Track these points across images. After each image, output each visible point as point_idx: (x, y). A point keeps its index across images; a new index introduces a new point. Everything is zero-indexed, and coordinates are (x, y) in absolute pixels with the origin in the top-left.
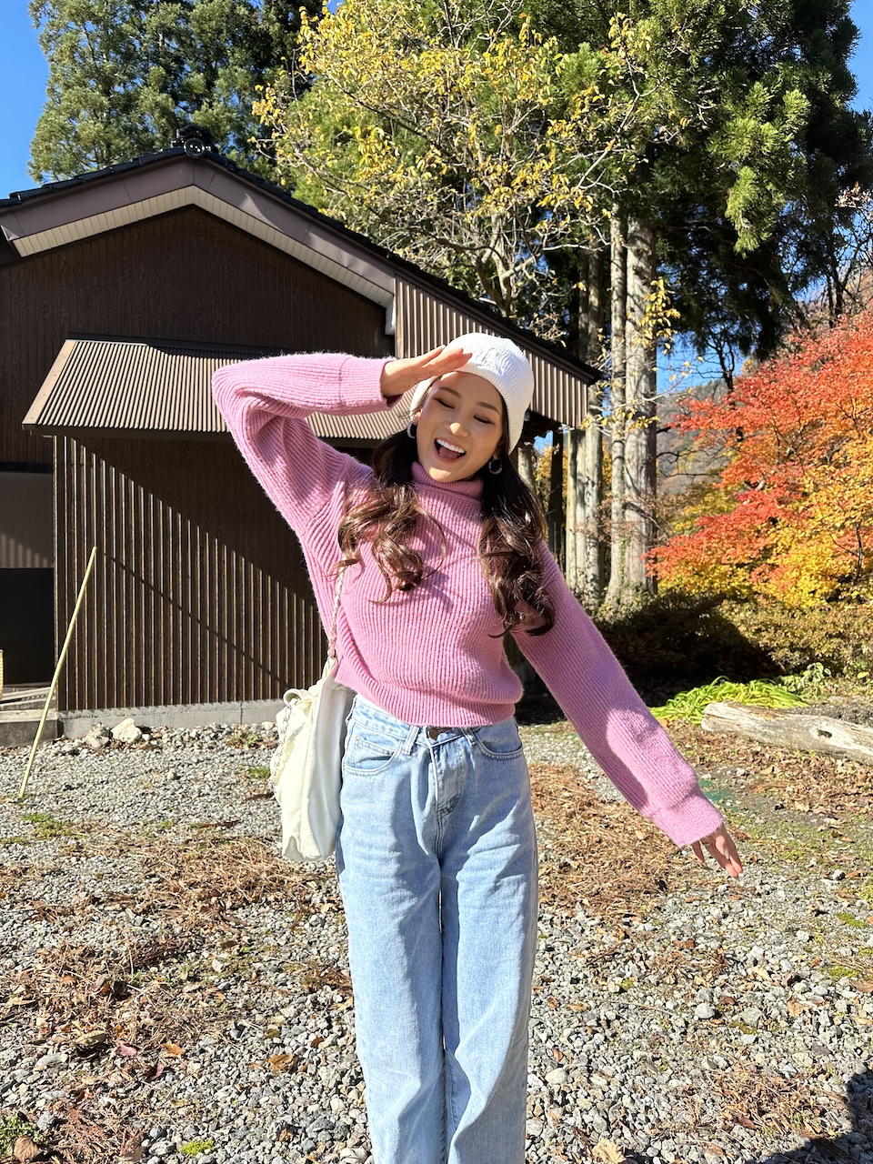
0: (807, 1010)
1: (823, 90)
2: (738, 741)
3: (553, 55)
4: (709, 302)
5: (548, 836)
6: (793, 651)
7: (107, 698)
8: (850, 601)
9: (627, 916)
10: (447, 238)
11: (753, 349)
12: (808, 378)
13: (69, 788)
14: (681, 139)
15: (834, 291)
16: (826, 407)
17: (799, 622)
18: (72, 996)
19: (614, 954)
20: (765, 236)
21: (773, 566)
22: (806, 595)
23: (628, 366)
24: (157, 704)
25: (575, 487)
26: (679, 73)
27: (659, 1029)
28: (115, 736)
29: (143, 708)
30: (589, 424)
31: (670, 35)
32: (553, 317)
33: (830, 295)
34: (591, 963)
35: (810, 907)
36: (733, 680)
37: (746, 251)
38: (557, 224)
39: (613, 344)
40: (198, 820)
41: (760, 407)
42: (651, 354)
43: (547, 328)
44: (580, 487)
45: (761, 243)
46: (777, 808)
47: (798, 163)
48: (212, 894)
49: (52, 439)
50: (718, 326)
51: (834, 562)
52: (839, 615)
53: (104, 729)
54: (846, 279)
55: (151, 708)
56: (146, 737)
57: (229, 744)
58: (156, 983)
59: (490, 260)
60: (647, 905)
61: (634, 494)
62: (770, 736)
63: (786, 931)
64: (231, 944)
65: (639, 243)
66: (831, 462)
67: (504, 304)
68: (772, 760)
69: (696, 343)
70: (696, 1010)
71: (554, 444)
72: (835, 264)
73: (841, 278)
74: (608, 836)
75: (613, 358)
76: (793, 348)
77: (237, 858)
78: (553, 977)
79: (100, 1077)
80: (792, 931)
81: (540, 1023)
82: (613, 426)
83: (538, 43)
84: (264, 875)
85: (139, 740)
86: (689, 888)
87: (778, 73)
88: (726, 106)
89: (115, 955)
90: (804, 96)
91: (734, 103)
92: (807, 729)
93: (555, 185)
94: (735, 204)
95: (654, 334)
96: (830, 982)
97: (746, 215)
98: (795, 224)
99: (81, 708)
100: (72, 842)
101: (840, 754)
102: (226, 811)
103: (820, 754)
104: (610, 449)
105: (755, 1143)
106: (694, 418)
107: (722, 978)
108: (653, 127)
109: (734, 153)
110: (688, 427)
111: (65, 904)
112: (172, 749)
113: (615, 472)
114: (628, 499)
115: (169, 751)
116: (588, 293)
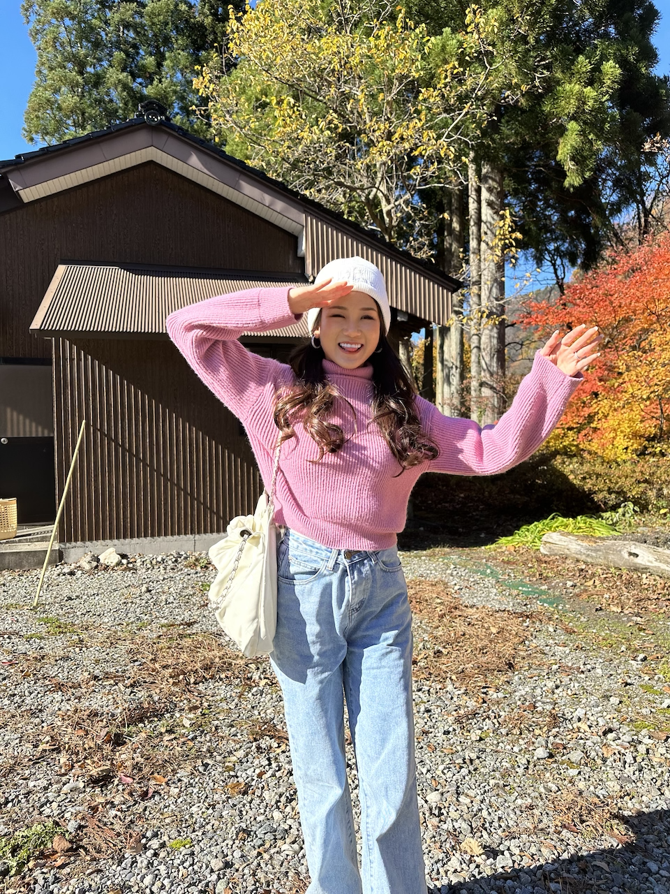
0: (616, 752)
1: (632, 60)
2: (568, 561)
3: (423, 37)
4: (545, 225)
5: (425, 631)
6: (610, 494)
7: (95, 533)
8: (654, 455)
9: (484, 688)
10: (343, 180)
11: (579, 261)
12: (621, 284)
13: (70, 599)
14: (522, 100)
15: (642, 215)
16: (636, 306)
17: (615, 471)
18: (84, 744)
19: (475, 714)
20: (587, 175)
21: (595, 430)
22: (620, 451)
23: (482, 276)
24: (132, 537)
25: (443, 370)
26: (520, 49)
27: (508, 765)
28: (102, 561)
29: (122, 540)
30: (453, 322)
31: (513, 21)
32: (425, 240)
33: (639, 218)
34: (458, 720)
35: (620, 680)
36: (564, 516)
37: (573, 186)
38: (427, 168)
39: (471, 260)
40: (166, 621)
41: (584, 307)
42: (500, 267)
43: (420, 249)
44: (446, 371)
45: (585, 181)
46: (597, 610)
47: (613, 117)
48: (179, 674)
49: (51, 340)
50: (552, 244)
51: (642, 425)
52: (646, 466)
53: (94, 556)
54: (652, 206)
55: (128, 540)
56: (124, 561)
57: (186, 566)
58: (143, 735)
59: (376, 196)
60: (499, 679)
61: (488, 375)
62: (592, 557)
63: (602, 697)
64: (196, 708)
65: (490, 181)
66: (640, 349)
67: (387, 230)
68: (593, 575)
69: (535, 257)
70: (535, 753)
71: (426, 338)
72: (643, 194)
73: (648, 205)
74: (469, 630)
75: (470, 271)
76: (610, 260)
77: (196, 647)
78: (431, 730)
79: (109, 797)
80: (607, 697)
81: (422, 761)
82: (472, 323)
83: (411, 29)
84: (217, 660)
85: (119, 564)
86: (530, 668)
87: (597, 48)
88: (557, 75)
89: (113, 715)
90: (617, 66)
91: (563, 72)
92: (620, 551)
93: (425, 139)
94: (564, 151)
95: (503, 252)
96: (634, 733)
97: (573, 159)
98: (611, 163)
99: (76, 541)
100: (75, 637)
101: (645, 569)
102: (187, 615)
103: (629, 570)
104: (469, 340)
105: (577, 842)
106: (534, 316)
107: (554, 731)
108: (501, 93)
109: (563, 111)
110: (529, 323)
111: (73, 680)
112: (144, 570)
113: (473, 358)
114: (484, 379)
115: (142, 571)
116: (451, 220)
